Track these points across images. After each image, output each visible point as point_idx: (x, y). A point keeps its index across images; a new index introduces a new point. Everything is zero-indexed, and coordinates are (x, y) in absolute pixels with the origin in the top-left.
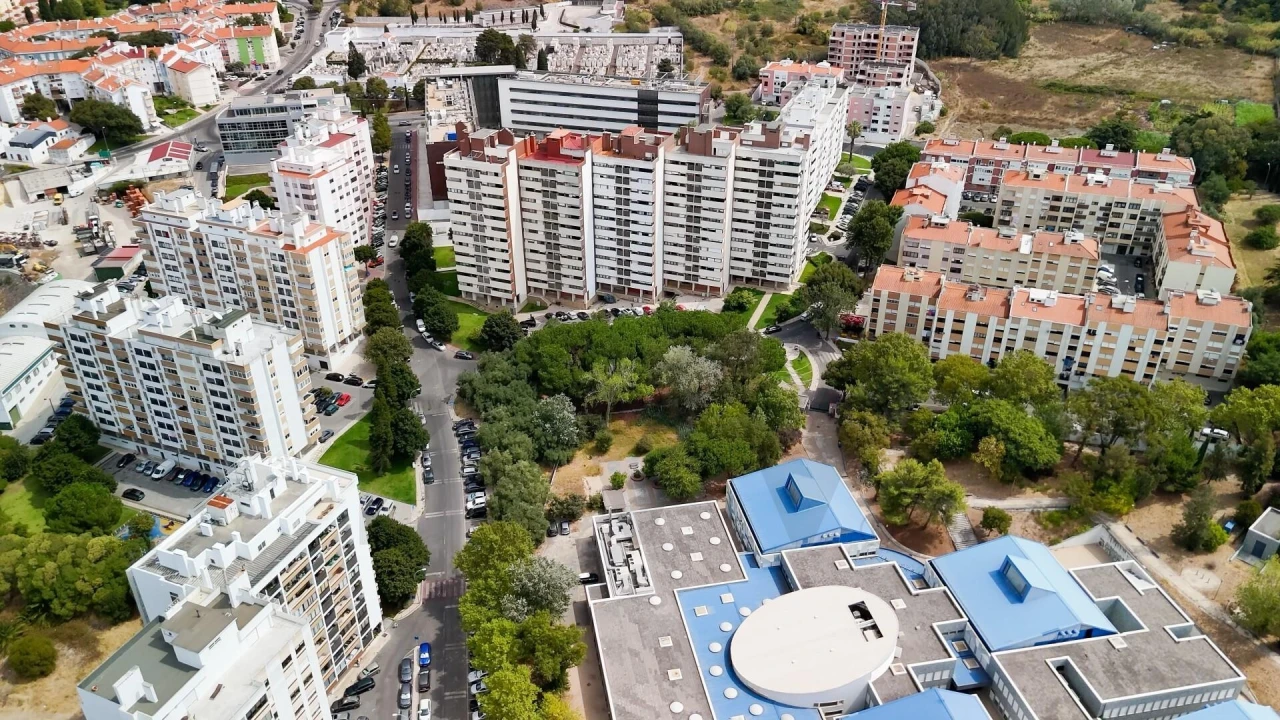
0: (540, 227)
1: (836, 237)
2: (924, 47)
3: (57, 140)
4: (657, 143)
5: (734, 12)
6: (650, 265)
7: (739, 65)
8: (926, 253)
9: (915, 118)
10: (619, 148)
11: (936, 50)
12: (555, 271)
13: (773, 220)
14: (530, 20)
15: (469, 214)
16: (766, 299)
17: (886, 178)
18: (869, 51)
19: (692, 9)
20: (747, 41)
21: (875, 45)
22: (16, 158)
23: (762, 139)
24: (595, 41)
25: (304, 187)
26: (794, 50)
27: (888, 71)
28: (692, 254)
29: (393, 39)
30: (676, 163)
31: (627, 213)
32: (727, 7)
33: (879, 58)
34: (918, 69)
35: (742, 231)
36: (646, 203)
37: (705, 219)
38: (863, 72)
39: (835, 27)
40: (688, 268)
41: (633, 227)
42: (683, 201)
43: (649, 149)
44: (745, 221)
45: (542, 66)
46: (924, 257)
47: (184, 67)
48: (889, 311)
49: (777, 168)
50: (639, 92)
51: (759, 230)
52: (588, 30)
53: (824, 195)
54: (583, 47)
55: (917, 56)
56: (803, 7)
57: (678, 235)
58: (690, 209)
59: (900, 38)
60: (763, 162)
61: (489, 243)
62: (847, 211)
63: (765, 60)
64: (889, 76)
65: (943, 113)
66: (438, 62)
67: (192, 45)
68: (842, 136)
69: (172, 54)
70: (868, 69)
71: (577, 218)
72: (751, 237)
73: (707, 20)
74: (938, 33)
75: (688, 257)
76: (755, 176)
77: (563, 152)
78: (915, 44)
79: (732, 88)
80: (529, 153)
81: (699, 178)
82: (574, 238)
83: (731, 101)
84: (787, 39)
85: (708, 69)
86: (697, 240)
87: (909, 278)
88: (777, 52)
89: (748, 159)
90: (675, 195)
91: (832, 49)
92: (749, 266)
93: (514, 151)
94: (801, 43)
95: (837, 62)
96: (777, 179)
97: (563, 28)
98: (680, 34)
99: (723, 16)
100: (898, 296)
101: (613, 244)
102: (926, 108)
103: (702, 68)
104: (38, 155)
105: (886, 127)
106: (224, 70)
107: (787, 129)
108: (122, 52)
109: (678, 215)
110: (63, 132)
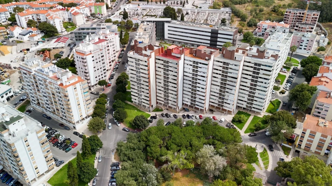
0: (162, 81)
1: (283, 93)
2: (321, 18)
3: (33, 33)
4: (211, 53)
5: (250, 4)
6: (204, 100)
7: (250, 21)
8: (327, 109)
9: (317, 45)
10: (196, 54)
11: (325, 20)
12: (167, 98)
13: (257, 87)
14: (183, 4)
15: (136, 75)
16: (251, 118)
17: (307, 71)
18: (300, 19)
19: (236, 2)
20: (254, 13)
21: (302, 16)
22: (20, 38)
23: (257, 54)
24: (202, 11)
25: (82, 58)
26: (270, 17)
27: (308, 26)
28: (221, 96)
29: (140, 8)
30: (219, 62)
31: (196, 79)
32: (248, 2)
33: (304, 22)
34: (318, 26)
35: (244, 90)
36: (204, 77)
37: (228, 85)
38: (297, 26)
39: (287, 10)
40: (219, 102)
41: (198, 85)
42: (220, 77)
43: (207, 56)
44: (245, 86)
45: (182, 19)
46: (325, 110)
47: (76, 14)
48: (310, 139)
49: (262, 67)
50: (212, 30)
51: (251, 90)
52: (200, 8)
53: (279, 74)
54: (198, 13)
55: (318, 21)
56: (275, 3)
57: (217, 89)
58: (222, 80)
59: (312, 14)
60: (256, 64)
61: (142, 86)
62: (288, 82)
63: (260, 20)
64: (308, 28)
65: (329, 44)
66: (152, 16)
67: (80, 8)
68: (288, 51)
69: (74, 10)
70: (300, 25)
71: (176, 80)
72: (247, 93)
73: (241, 6)
74: (327, 13)
75: (220, 98)
76: (252, 69)
77: (173, 54)
78: (318, 17)
79: (247, 29)
80: (161, 53)
81: (227, 68)
82: (174, 87)
83: (245, 34)
84: (268, 13)
85: (239, 22)
86: (224, 92)
87: (322, 125)
88: (264, 17)
89: (249, 62)
90: (217, 74)
91: (285, 17)
92: (245, 104)
93: (154, 53)
94: (273, 15)
95: (287, 22)
96: (261, 72)
97: (193, 7)
98: (231, 10)
99: (246, 5)
100: (315, 133)
101: (190, 90)
102: (321, 41)
103: (237, 22)
104: (26, 38)
105: (306, 48)
106: (90, 15)
107: (268, 51)
108: (59, 9)
109: (217, 82)
110: (35, 31)
